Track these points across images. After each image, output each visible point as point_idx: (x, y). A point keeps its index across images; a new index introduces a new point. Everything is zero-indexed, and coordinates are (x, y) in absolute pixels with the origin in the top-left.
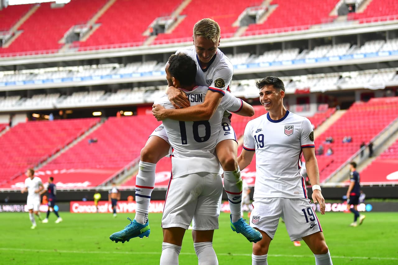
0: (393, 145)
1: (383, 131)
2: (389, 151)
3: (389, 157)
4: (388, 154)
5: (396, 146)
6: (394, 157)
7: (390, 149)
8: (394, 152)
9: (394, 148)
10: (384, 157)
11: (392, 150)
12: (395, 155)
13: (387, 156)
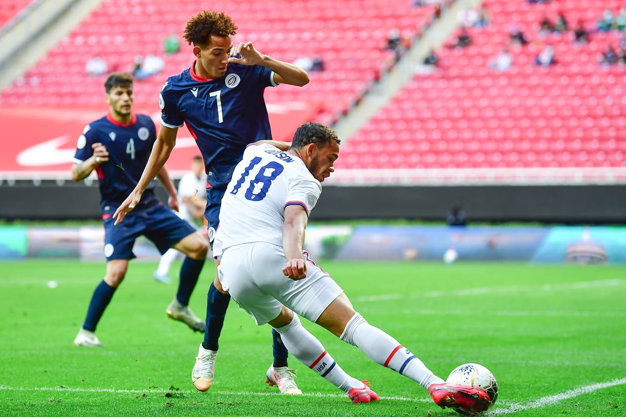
0: (40, 64)
1: (10, 23)
2: (27, 83)
3: (26, 100)
4: (23, 90)
5: (47, 70)
6: (40, 100)
7: (28, 76)
8: (42, 84)
9: (42, 75)
10: (13, 101)
11: (35, 81)
12: (42, 94)
13: (20, 96)
